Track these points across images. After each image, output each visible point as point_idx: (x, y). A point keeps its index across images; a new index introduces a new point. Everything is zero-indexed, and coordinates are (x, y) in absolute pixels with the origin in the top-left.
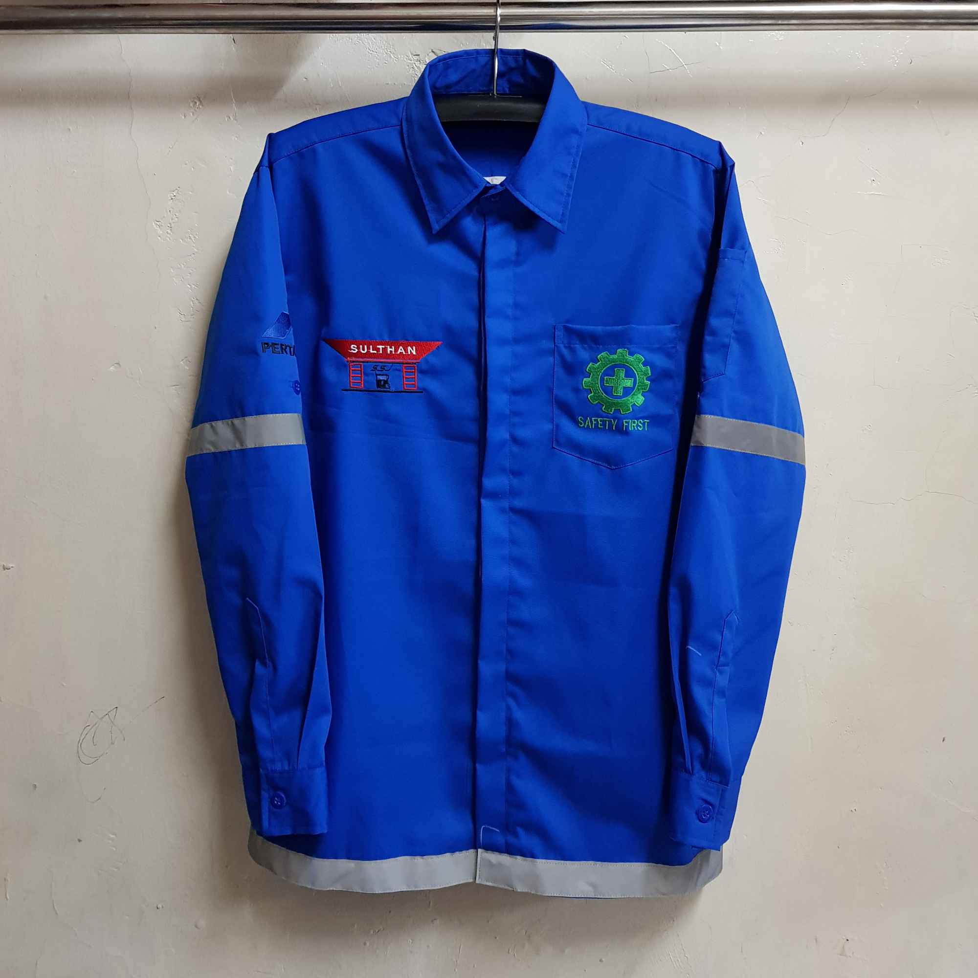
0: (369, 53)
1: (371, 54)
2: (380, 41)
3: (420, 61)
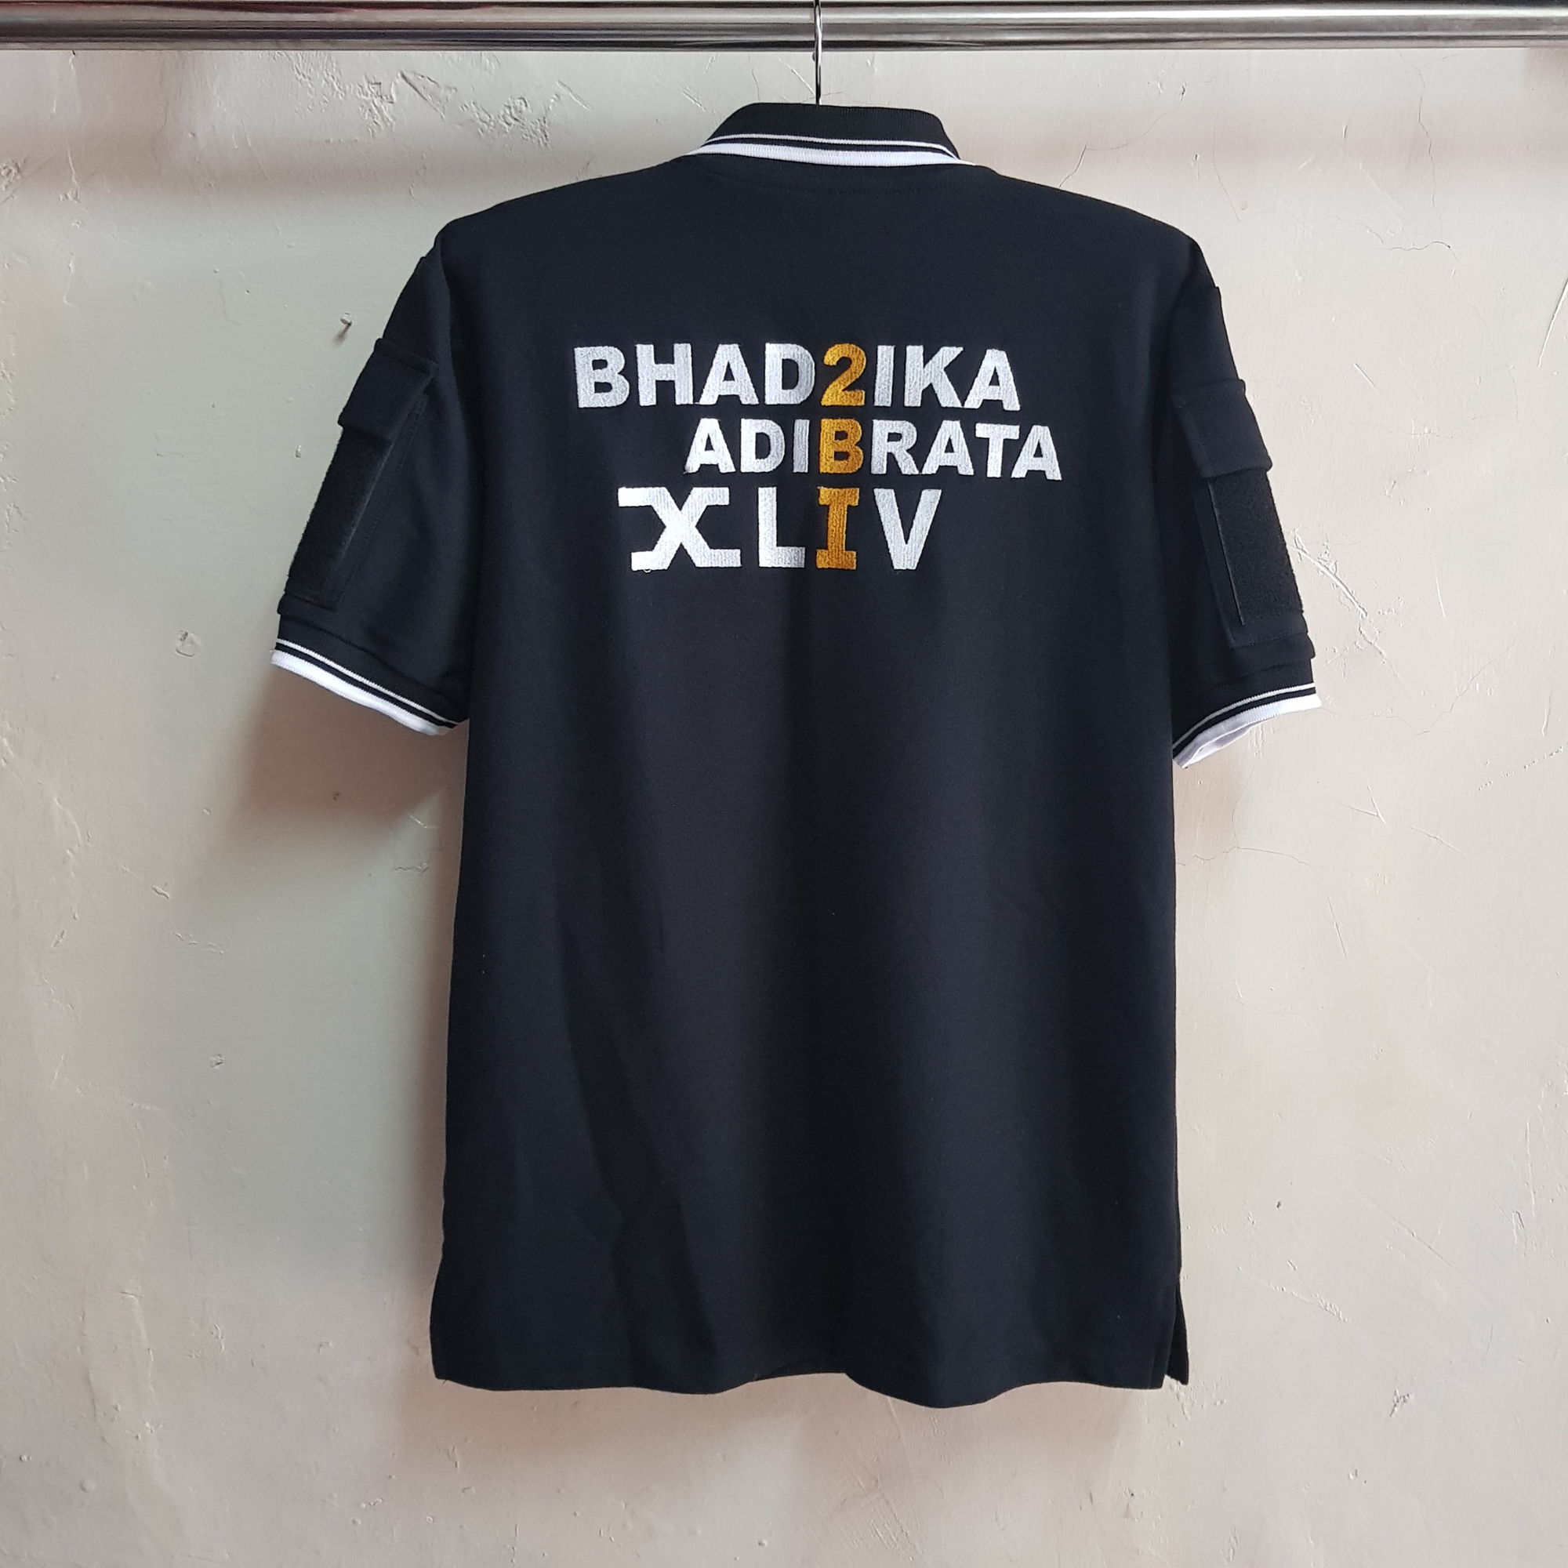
3: (381, 97)
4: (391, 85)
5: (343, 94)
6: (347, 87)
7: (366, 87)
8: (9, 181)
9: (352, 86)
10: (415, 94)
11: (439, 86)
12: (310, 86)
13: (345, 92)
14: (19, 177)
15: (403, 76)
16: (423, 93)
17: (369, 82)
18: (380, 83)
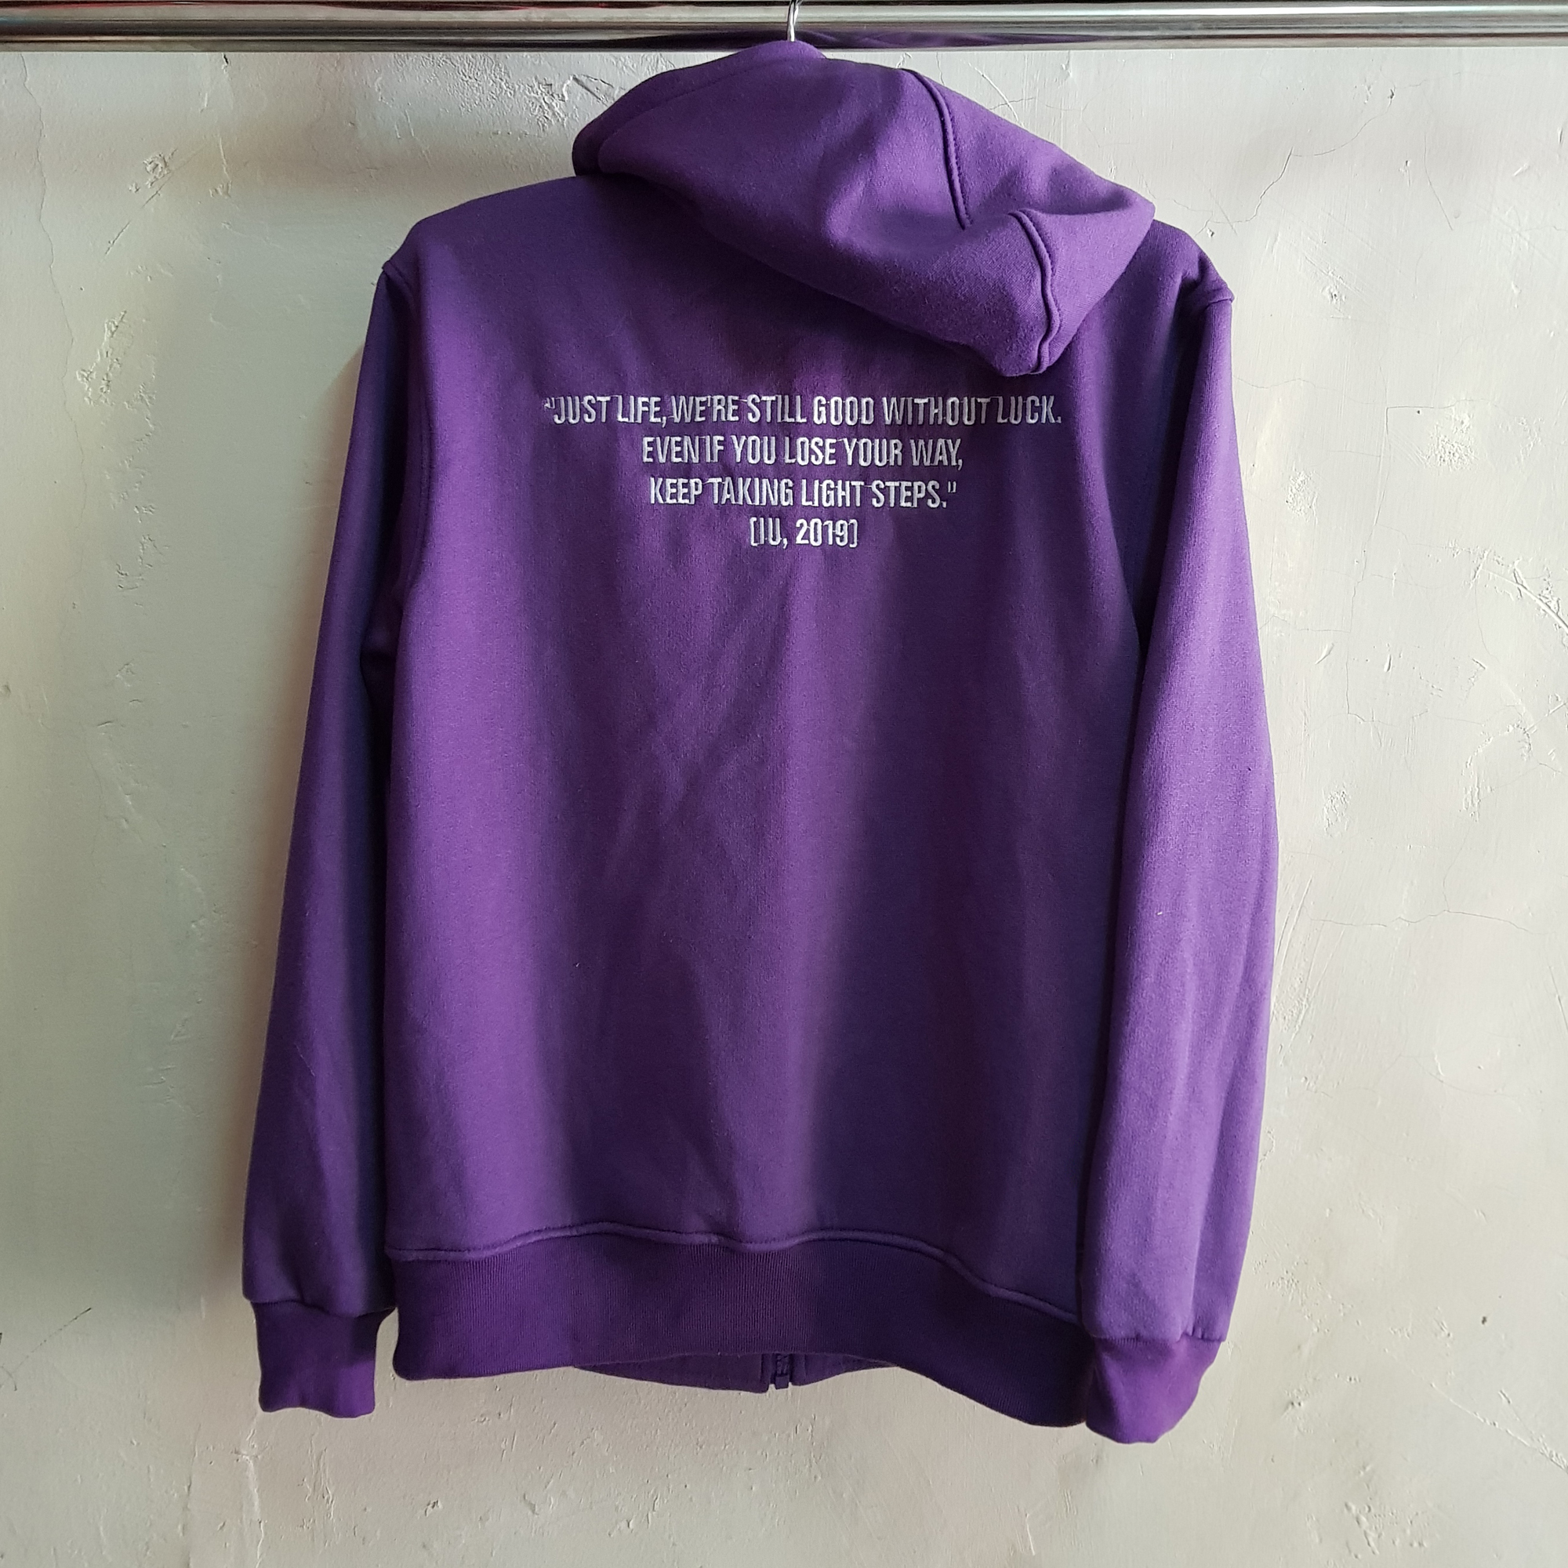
0: (463, 80)
1: (467, 82)
2: (482, 61)
3: (552, 95)
4: (562, 86)
5: (512, 92)
6: (517, 87)
7: (536, 87)
8: (155, 177)
9: (522, 86)
10: (587, 94)
11: (612, 86)
12: (477, 85)
13: (514, 91)
14: (166, 172)
15: (575, 79)
16: (596, 94)
17: (539, 83)
18: (551, 85)
